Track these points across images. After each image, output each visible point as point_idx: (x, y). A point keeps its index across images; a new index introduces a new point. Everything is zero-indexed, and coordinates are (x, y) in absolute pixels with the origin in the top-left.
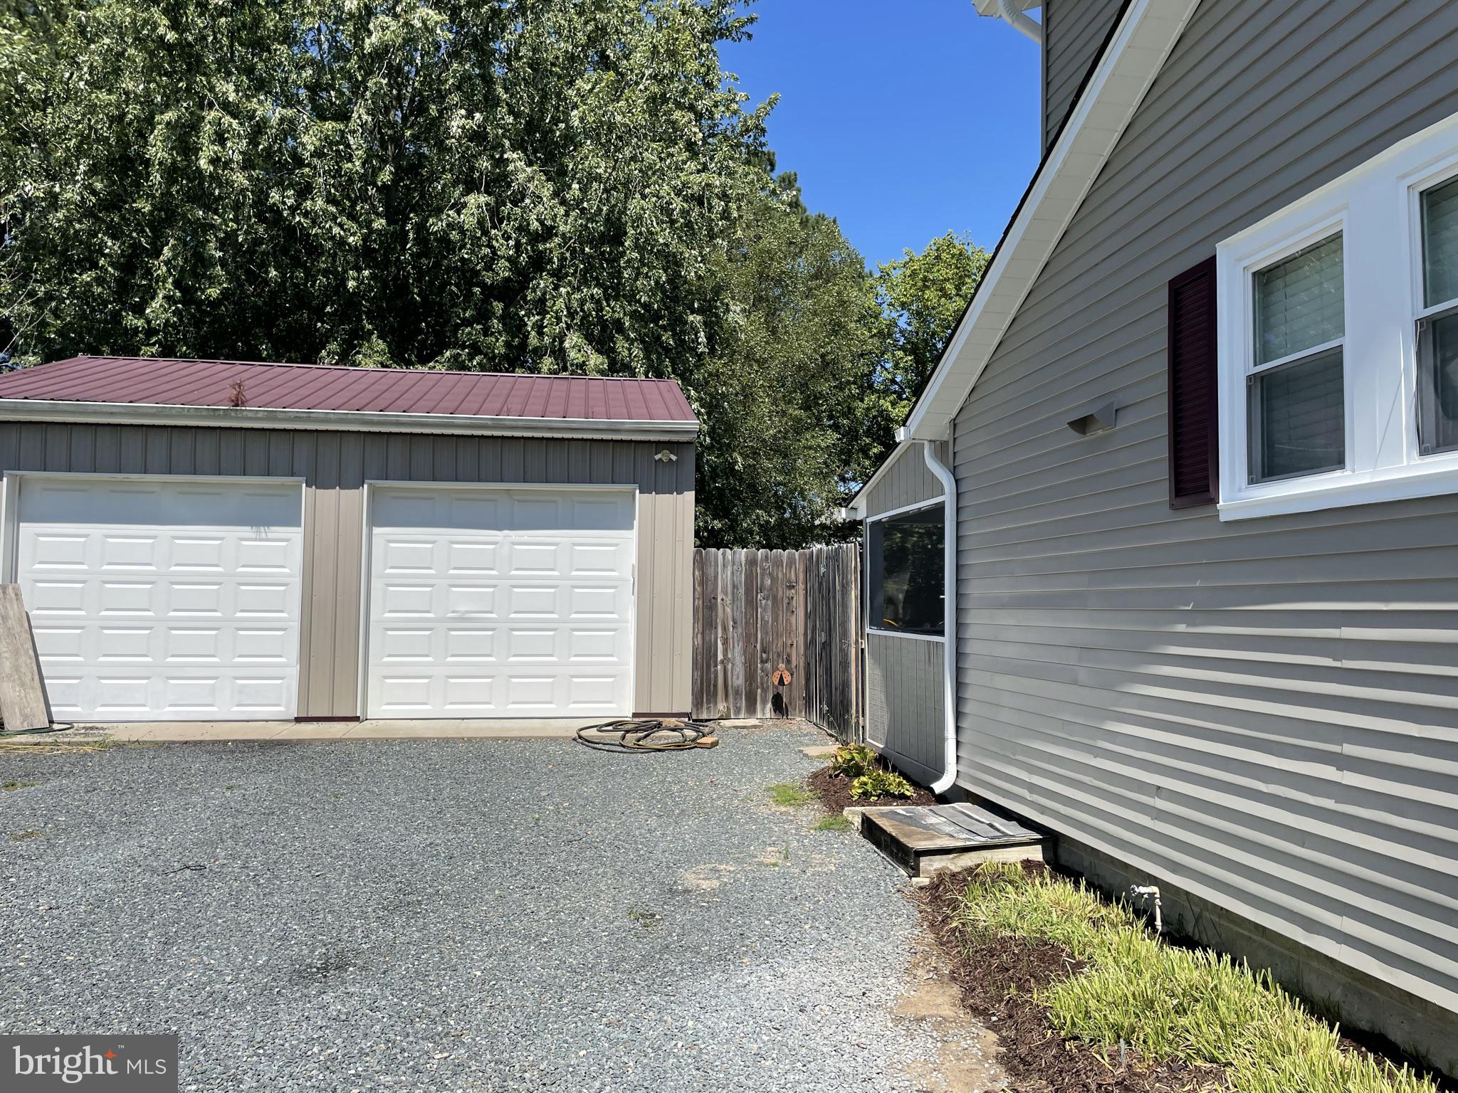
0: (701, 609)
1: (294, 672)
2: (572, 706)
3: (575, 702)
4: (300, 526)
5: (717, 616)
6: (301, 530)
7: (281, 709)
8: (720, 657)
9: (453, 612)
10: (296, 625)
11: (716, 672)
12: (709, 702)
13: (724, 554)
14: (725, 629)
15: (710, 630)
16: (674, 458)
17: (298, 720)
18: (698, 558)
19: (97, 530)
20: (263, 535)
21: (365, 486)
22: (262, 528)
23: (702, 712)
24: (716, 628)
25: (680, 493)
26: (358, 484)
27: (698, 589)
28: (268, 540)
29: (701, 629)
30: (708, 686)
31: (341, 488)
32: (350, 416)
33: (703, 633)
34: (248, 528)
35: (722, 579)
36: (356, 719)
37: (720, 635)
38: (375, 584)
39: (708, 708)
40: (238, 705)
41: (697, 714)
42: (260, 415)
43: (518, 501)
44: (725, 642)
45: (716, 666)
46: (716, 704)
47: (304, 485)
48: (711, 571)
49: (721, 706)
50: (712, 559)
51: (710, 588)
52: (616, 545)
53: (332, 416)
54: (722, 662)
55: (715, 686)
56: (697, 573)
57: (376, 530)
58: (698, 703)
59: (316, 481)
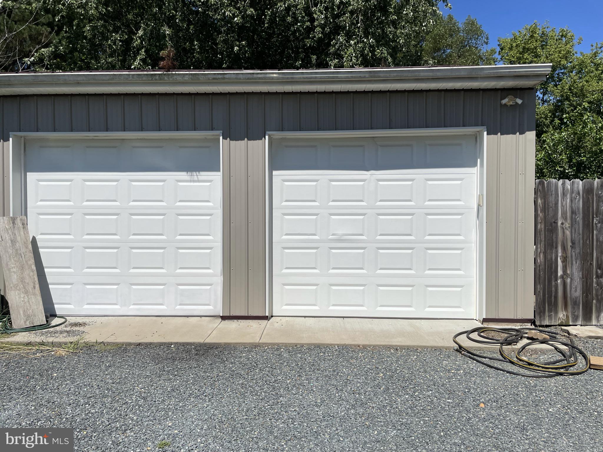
0: (543, 233)
1: (219, 280)
2: (428, 309)
3: (430, 307)
4: (219, 171)
5: (557, 238)
6: (220, 174)
7: (211, 307)
8: (560, 273)
9: (333, 235)
10: (219, 245)
11: (556, 286)
12: (550, 311)
13: (563, 184)
14: (564, 249)
15: (551, 249)
16: (519, 101)
17: (224, 318)
18: (540, 188)
19: (78, 176)
20: (195, 178)
21: (267, 137)
22: (194, 173)
23: (544, 319)
24: (556, 248)
25: (522, 133)
26: (261, 137)
27: (541, 215)
28: (199, 181)
29: (543, 249)
30: (550, 297)
31: (248, 139)
32: (255, 76)
33: (545, 253)
34: (184, 173)
35: (562, 205)
36: (266, 318)
37: (560, 254)
38: (276, 214)
39: (550, 316)
40: (180, 305)
41: (540, 321)
42: (186, 78)
43: (381, 146)
44: (564, 260)
45: (556, 280)
46: (556, 313)
47: (221, 138)
48: (552, 199)
49: (561, 315)
50: (553, 189)
51: (551, 214)
52: (461, 179)
53: (241, 76)
54: (562, 277)
55: (556, 297)
56: (539, 201)
57: (275, 173)
58: (539, 310)
59: (230, 135)
